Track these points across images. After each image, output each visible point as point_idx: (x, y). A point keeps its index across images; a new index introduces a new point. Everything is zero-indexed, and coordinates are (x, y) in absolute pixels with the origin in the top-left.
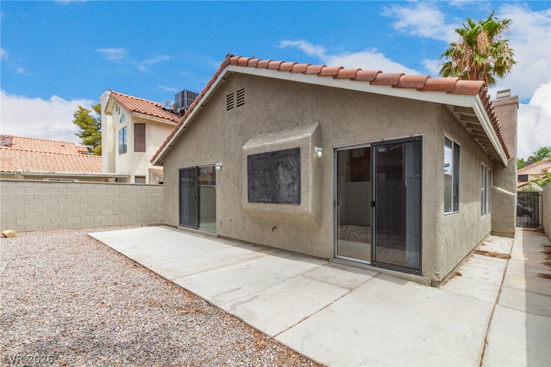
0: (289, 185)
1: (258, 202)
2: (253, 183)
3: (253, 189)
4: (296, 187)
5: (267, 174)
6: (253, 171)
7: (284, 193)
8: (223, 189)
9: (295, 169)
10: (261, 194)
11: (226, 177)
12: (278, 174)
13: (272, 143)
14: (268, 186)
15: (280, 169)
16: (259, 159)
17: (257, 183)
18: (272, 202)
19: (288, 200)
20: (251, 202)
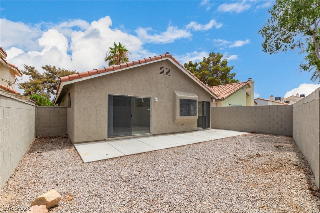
0: (194, 110)
1: (184, 116)
2: (182, 109)
3: (182, 111)
4: (195, 111)
5: (187, 106)
6: (182, 104)
7: (192, 112)
8: (157, 111)
9: (195, 106)
10: (185, 113)
11: (159, 105)
12: (190, 107)
13: (188, 96)
14: (187, 110)
15: (191, 105)
16: (184, 101)
17: (183, 109)
18: (189, 116)
19: (193, 115)
20: (181, 116)
